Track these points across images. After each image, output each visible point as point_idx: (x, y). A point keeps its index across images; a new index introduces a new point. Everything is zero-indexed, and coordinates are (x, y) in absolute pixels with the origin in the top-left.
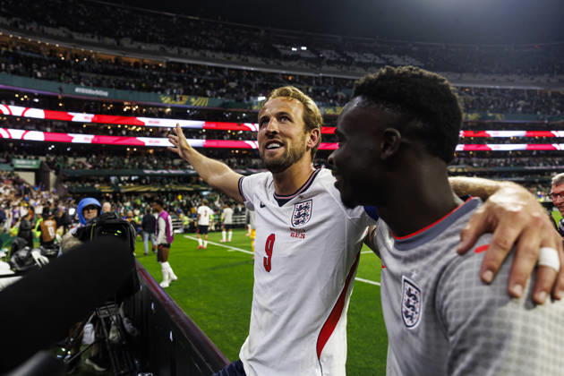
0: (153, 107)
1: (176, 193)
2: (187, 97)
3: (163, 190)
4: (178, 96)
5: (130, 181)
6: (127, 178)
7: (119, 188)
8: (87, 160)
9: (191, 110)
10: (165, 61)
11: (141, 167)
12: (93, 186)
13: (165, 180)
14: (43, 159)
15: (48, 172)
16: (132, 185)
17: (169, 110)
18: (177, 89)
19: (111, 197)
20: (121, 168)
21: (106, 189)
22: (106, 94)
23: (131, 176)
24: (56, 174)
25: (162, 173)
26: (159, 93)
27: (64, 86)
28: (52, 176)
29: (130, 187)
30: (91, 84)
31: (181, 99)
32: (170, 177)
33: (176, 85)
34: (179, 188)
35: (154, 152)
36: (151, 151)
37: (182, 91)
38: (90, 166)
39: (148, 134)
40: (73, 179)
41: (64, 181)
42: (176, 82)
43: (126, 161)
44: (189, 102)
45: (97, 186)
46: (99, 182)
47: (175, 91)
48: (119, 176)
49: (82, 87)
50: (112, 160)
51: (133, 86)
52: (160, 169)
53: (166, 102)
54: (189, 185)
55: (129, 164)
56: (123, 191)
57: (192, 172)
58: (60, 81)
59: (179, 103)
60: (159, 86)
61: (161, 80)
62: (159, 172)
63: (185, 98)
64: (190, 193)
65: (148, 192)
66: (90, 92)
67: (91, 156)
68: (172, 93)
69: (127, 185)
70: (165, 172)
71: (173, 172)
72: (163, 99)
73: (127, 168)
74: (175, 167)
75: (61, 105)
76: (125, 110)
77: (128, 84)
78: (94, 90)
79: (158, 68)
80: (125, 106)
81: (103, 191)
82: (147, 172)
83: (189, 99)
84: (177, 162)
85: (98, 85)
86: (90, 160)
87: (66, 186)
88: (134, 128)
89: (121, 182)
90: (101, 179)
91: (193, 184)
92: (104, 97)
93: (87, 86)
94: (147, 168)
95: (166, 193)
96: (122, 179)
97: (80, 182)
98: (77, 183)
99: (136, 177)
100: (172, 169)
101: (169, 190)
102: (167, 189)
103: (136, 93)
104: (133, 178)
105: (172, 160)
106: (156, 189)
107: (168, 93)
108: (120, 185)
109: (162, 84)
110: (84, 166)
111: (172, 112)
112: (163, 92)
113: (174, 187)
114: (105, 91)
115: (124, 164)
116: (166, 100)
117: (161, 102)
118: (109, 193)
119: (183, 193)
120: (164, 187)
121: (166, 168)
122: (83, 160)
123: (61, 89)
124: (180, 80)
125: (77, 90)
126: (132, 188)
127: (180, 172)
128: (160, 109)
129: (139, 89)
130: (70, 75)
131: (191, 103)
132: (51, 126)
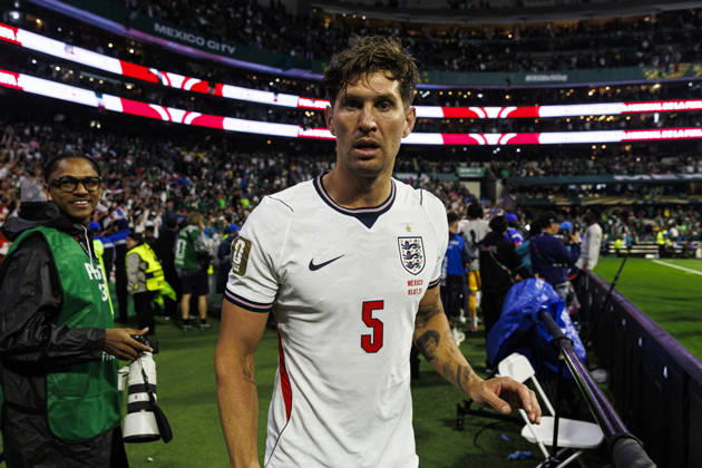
0: (632, 85)
1: (663, 207)
2: (688, 65)
3: (640, 202)
4: (672, 66)
5: (594, 191)
6: (590, 187)
7: (580, 200)
8: (539, 166)
9: (695, 82)
10: (654, 13)
11: (611, 172)
12: (546, 198)
13: (645, 189)
14: (487, 165)
15: (494, 182)
16: (597, 195)
17: (657, 86)
18: (670, 54)
19: (568, 210)
20: (583, 174)
21: (562, 202)
22: (564, 78)
23: (595, 184)
24: (504, 183)
25: (641, 179)
26: (641, 65)
27: (512, 76)
28: (499, 186)
29: (594, 199)
30: (545, 68)
31: (676, 70)
32: (653, 184)
33: (670, 48)
34: (664, 200)
35: (632, 149)
36: (628, 148)
37: (679, 56)
38: (542, 172)
39: (623, 124)
40: (522, 189)
41: (513, 192)
42: (670, 42)
43: (591, 163)
44: (690, 73)
45: (550, 197)
46: (554, 193)
47: (667, 58)
48: (579, 185)
49: (533, 73)
50: (571, 164)
51: (603, 62)
52: (638, 173)
53: (652, 76)
54: (683, 196)
55: (593, 168)
56: (583, 204)
57: (689, 177)
58: (507, 70)
59: (673, 76)
60: (640, 54)
61: (645, 44)
62: (637, 177)
63: (684, 68)
64: (684, 207)
65: (619, 205)
66: (544, 78)
67: (544, 160)
68: (662, 63)
69: (591, 195)
70: (646, 177)
71: (657, 177)
72: (647, 73)
73: (592, 174)
74: (663, 170)
75: (507, 97)
76: (590, 93)
77: (594, 59)
78: (549, 74)
79: (643, 25)
80: (590, 89)
81: (558, 203)
82: (619, 178)
83: (692, 67)
84: (667, 161)
85: (554, 67)
86: (543, 165)
87: (514, 198)
88: (602, 118)
89: (582, 192)
90: (556, 188)
91: (690, 194)
92: (561, 82)
93: (541, 71)
94: (619, 173)
95: (645, 206)
96: (584, 187)
97: (530, 194)
98: (527, 194)
99: (604, 186)
100: (658, 173)
101: (650, 202)
102: (646, 201)
103: (606, 70)
104: (599, 187)
105: (659, 159)
106: (630, 202)
107: (656, 63)
108: (581, 196)
109: (647, 50)
110: (536, 174)
111: (661, 89)
112: (648, 63)
113: (657, 199)
114: (562, 74)
115: (587, 168)
116: (651, 74)
117: (645, 78)
118: (566, 206)
119: (673, 207)
120: (641, 199)
121: (647, 172)
122: (535, 164)
123: (508, 81)
124: (677, 39)
125: (528, 78)
126: (597, 200)
127: (670, 176)
128: (643, 88)
129: (613, 63)
130: (520, 61)
131: (695, 73)
132: (497, 126)
